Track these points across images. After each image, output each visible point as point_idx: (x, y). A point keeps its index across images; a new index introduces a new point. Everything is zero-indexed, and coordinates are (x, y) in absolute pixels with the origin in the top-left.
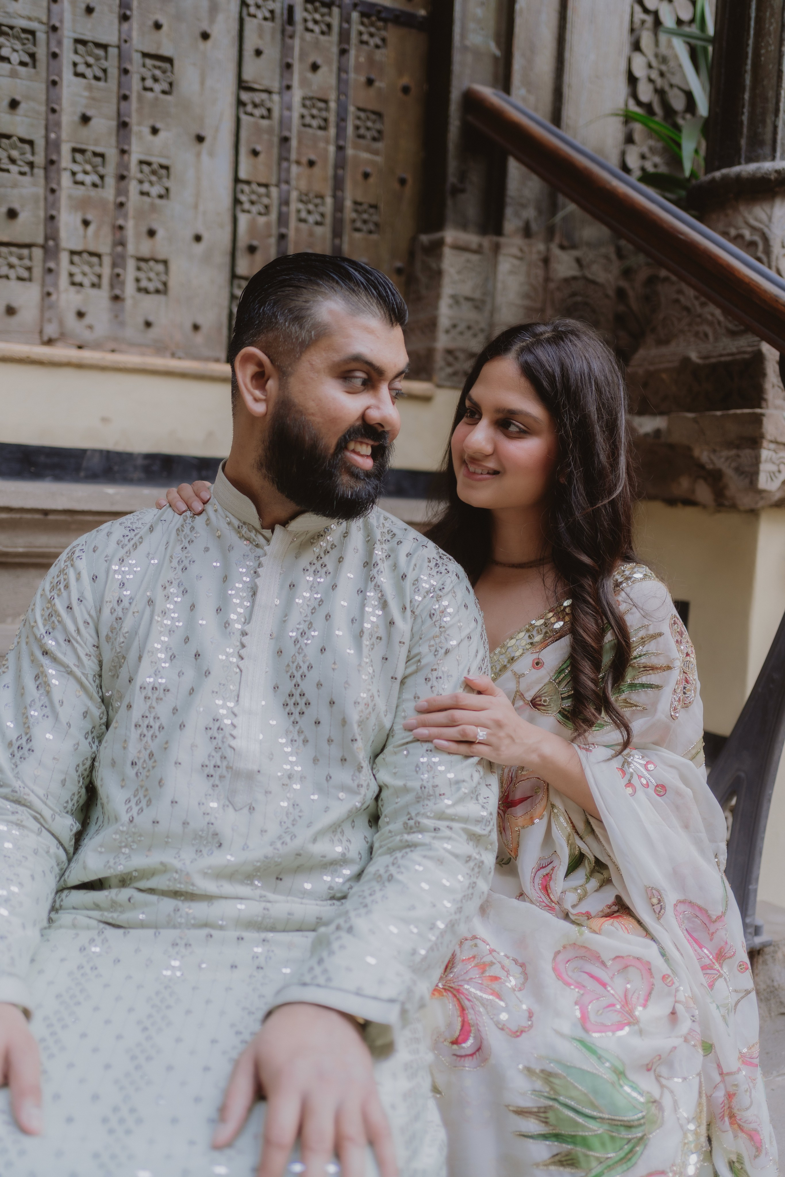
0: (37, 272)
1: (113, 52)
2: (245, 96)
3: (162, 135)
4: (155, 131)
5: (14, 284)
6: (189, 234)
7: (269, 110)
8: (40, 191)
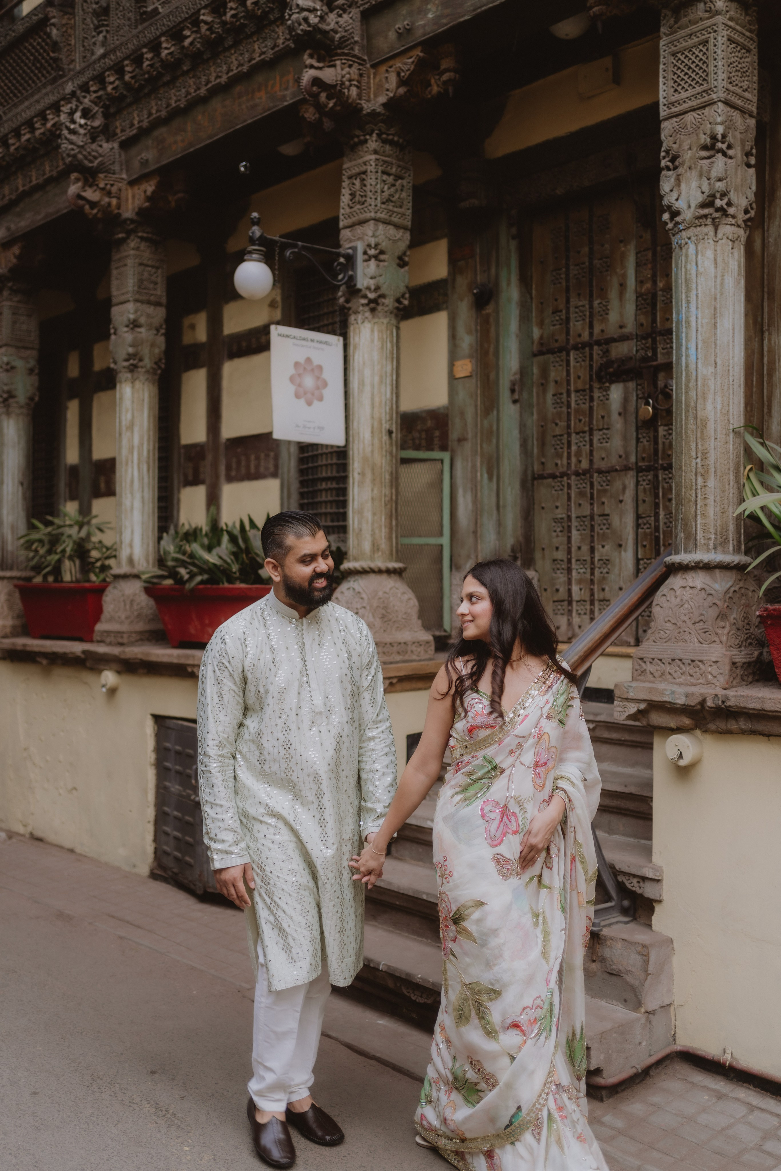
0: (566, 611)
1: (589, 518)
2: (640, 521)
3: (606, 547)
4: (603, 547)
5: (559, 617)
6: (616, 587)
7: (650, 524)
8: (566, 579)
